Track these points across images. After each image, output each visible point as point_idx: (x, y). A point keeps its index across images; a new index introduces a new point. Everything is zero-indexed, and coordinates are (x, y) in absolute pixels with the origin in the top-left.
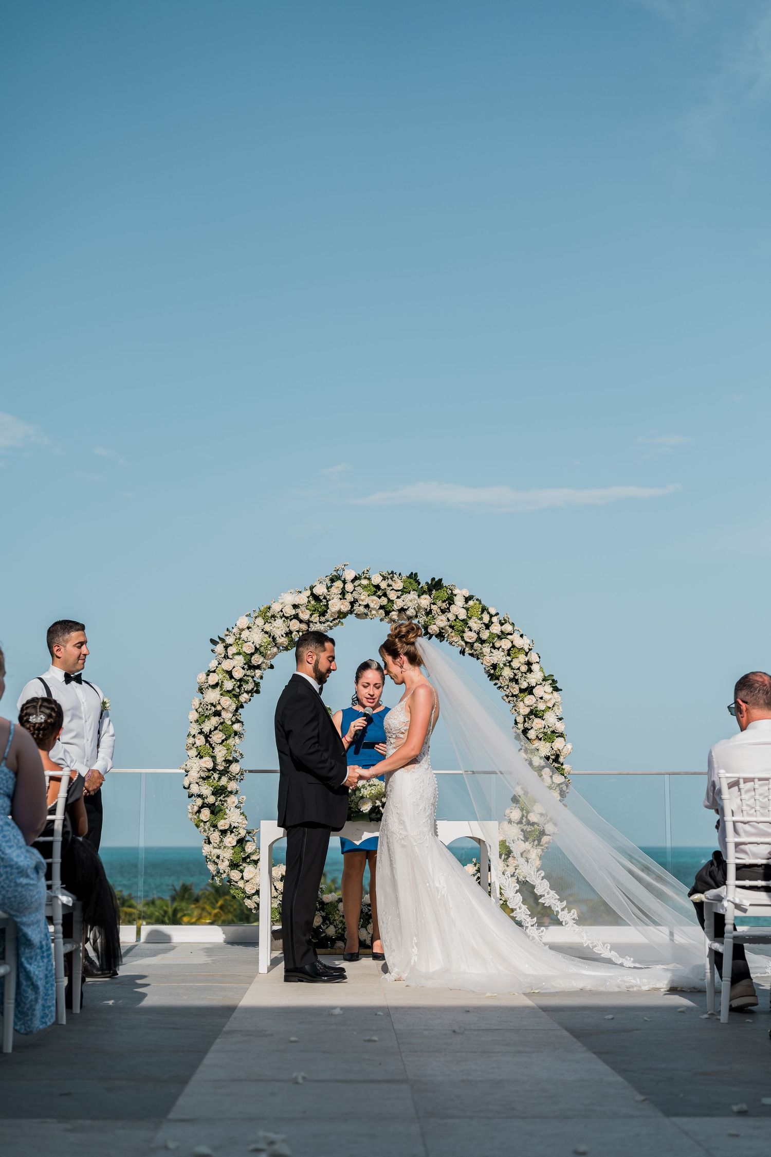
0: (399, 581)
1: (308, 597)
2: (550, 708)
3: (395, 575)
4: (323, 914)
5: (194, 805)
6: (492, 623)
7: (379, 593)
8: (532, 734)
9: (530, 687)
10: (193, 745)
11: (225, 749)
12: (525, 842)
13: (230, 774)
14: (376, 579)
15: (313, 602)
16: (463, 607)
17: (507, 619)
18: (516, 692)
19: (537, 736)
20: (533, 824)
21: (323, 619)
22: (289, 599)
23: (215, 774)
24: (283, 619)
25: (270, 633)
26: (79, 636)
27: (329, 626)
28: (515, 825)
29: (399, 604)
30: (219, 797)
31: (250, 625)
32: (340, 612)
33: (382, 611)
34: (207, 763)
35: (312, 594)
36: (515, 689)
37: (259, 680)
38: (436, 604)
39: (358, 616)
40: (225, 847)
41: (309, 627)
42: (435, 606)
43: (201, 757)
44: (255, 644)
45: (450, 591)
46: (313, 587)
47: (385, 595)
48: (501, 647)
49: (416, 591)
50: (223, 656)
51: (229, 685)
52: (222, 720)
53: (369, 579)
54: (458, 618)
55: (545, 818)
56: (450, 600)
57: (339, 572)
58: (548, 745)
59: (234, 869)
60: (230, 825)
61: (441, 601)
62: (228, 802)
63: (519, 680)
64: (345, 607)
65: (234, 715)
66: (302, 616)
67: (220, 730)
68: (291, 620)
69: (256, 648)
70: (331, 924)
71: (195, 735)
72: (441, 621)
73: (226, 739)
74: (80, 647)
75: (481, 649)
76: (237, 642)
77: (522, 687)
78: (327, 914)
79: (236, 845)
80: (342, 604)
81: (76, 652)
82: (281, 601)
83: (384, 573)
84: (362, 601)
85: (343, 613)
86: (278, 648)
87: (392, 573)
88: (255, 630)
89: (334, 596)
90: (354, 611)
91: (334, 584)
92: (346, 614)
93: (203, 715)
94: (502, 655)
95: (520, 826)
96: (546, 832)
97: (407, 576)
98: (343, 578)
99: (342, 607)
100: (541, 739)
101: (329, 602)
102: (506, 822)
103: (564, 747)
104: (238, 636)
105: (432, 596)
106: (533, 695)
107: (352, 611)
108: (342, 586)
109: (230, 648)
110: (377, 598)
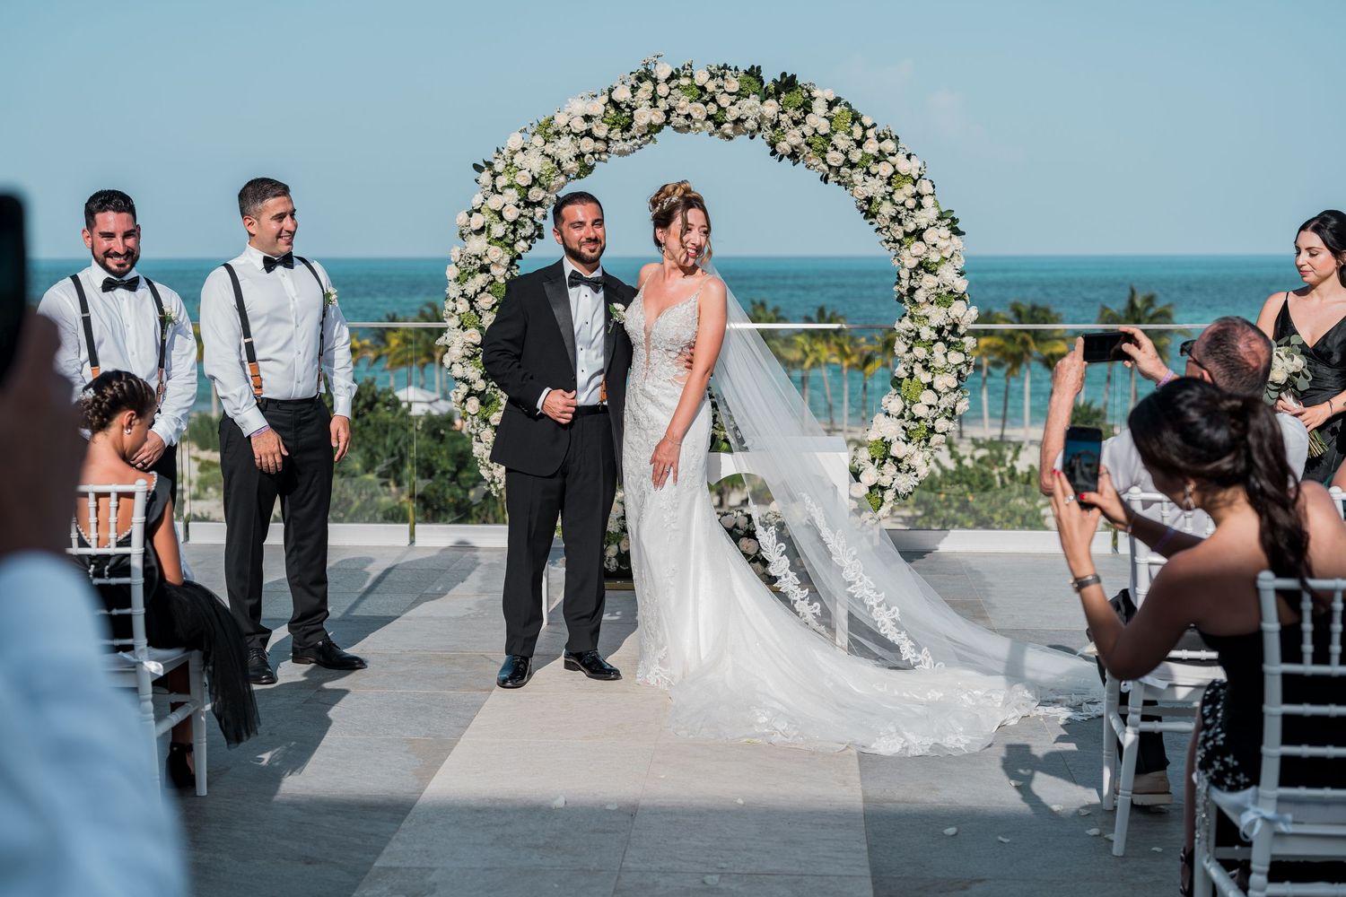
0: (734, 80)
1: (605, 105)
2: (947, 259)
3: (727, 71)
5: (457, 393)
6: (867, 138)
7: (706, 97)
8: (920, 296)
9: (919, 231)
10: (454, 311)
12: (906, 443)
14: (701, 77)
15: (612, 112)
16: (825, 117)
17: (888, 133)
18: (900, 236)
19: (927, 299)
20: (918, 420)
21: (627, 135)
22: (579, 107)
24: (571, 136)
25: (553, 157)
27: (635, 144)
28: (895, 419)
29: (733, 113)
31: (525, 146)
32: (650, 125)
33: (710, 123)
34: (473, 336)
35: (611, 100)
36: (897, 232)
37: (541, 222)
38: (786, 113)
39: (676, 129)
41: (608, 147)
42: (785, 115)
43: (465, 329)
44: (532, 173)
45: (807, 94)
46: (612, 90)
47: (713, 100)
48: (878, 173)
49: (758, 94)
50: (490, 188)
51: (498, 230)
52: (491, 278)
53: (692, 76)
54: (817, 133)
56: (806, 107)
57: (648, 67)
58: (943, 310)
61: (792, 108)
63: (903, 221)
64: (658, 117)
65: (508, 270)
66: (596, 132)
67: (489, 292)
68: (582, 138)
69: (533, 176)
71: (454, 299)
72: (793, 138)
75: (850, 176)
76: (508, 170)
77: (908, 230)
80: (654, 113)
82: (567, 110)
83: (711, 69)
84: (682, 109)
85: (655, 126)
86: (567, 176)
87: (725, 67)
88: (533, 153)
89: (642, 102)
90: (671, 122)
91: (641, 85)
92: (659, 128)
93: (465, 271)
94: (879, 184)
95: (901, 421)
96: (937, 429)
97: (746, 72)
98: (654, 77)
99: (653, 118)
100: (932, 303)
101: (635, 112)
102: (881, 416)
103: (965, 314)
104: (509, 161)
105: (781, 101)
106: (923, 240)
107: (668, 122)
108: (652, 88)
109: (498, 178)
110: (701, 106)
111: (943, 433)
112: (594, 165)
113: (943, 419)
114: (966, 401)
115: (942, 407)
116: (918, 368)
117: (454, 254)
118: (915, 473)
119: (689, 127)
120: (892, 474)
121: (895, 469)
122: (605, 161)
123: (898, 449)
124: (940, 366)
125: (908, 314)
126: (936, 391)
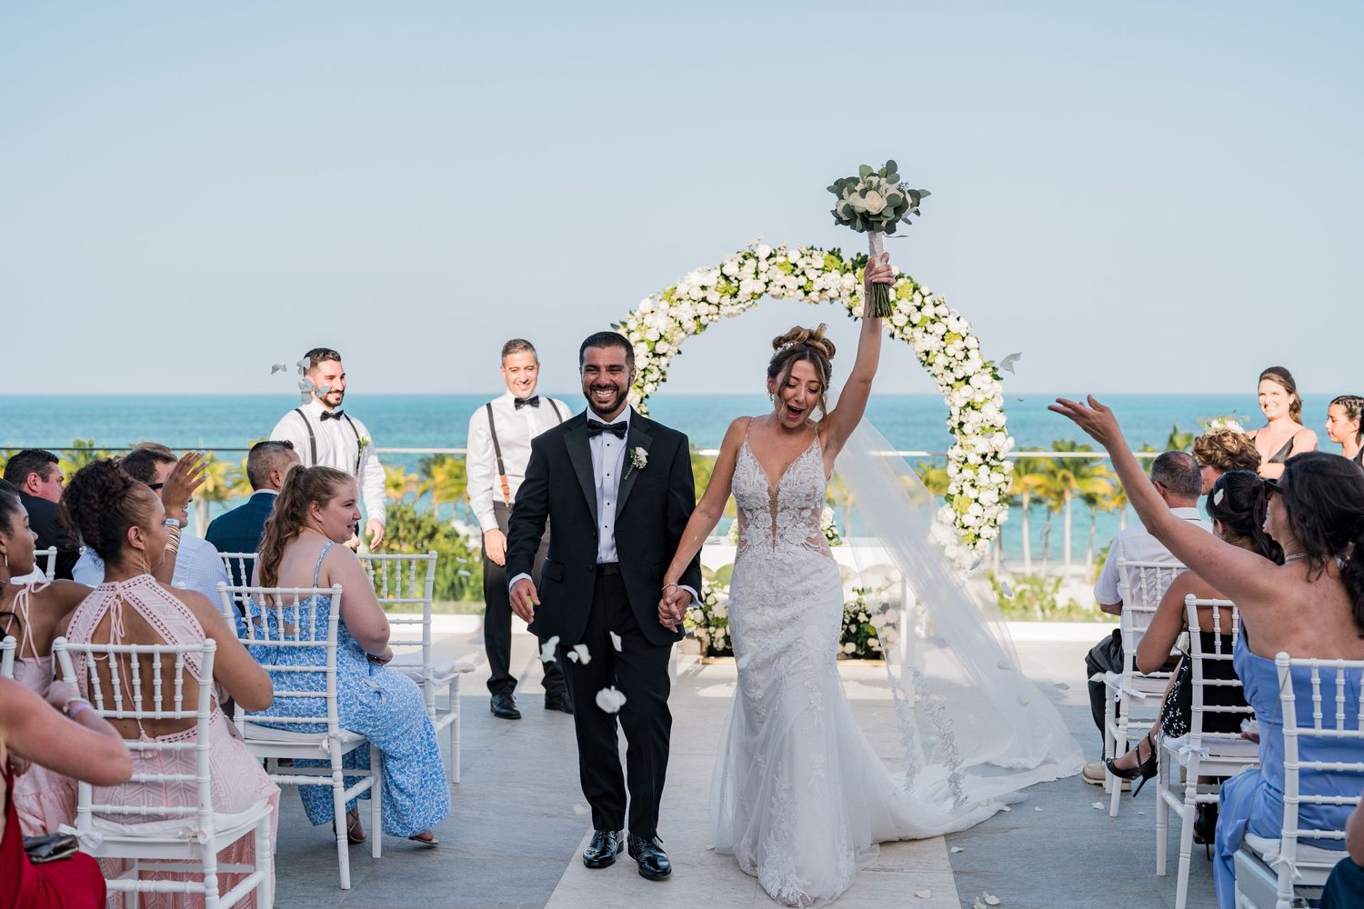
0: (820, 258)
1: (717, 278)
2: (989, 399)
3: (814, 251)
6: (925, 304)
7: (798, 272)
8: (966, 428)
9: (967, 377)
12: (958, 546)
14: (794, 257)
15: (723, 282)
17: (942, 300)
18: (952, 381)
19: (974, 431)
20: (967, 528)
21: (734, 301)
22: (696, 278)
24: (690, 302)
25: (676, 318)
27: (741, 308)
28: (948, 527)
29: (819, 284)
31: (654, 309)
32: (753, 293)
33: (801, 292)
35: (722, 274)
36: (949, 378)
39: (773, 296)
41: (719, 310)
44: (659, 331)
46: (723, 266)
47: (803, 273)
48: (934, 332)
49: (839, 269)
53: (786, 256)
57: (752, 248)
58: (986, 440)
64: (760, 288)
66: (710, 299)
68: (699, 303)
69: (660, 333)
75: (912, 334)
76: (640, 328)
77: (958, 377)
80: (756, 284)
82: (687, 282)
83: (801, 249)
85: (757, 294)
86: (686, 333)
87: (812, 248)
88: (660, 315)
89: (747, 276)
90: (769, 291)
91: (746, 262)
92: (760, 295)
94: (935, 340)
95: (953, 528)
96: (982, 535)
97: (830, 253)
98: (756, 255)
99: (756, 287)
100: (977, 435)
101: (741, 283)
102: (938, 525)
103: (1004, 443)
104: (641, 321)
105: (857, 275)
106: (970, 385)
107: (766, 292)
108: (755, 264)
109: (631, 334)
110: (795, 278)
111: (987, 539)
112: (707, 324)
113: (987, 526)
114: (1006, 513)
115: (986, 518)
116: (967, 487)
119: (783, 294)
122: (717, 321)
123: (951, 552)
124: (984, 485)
125: (959, 443)
126: (981, 505)
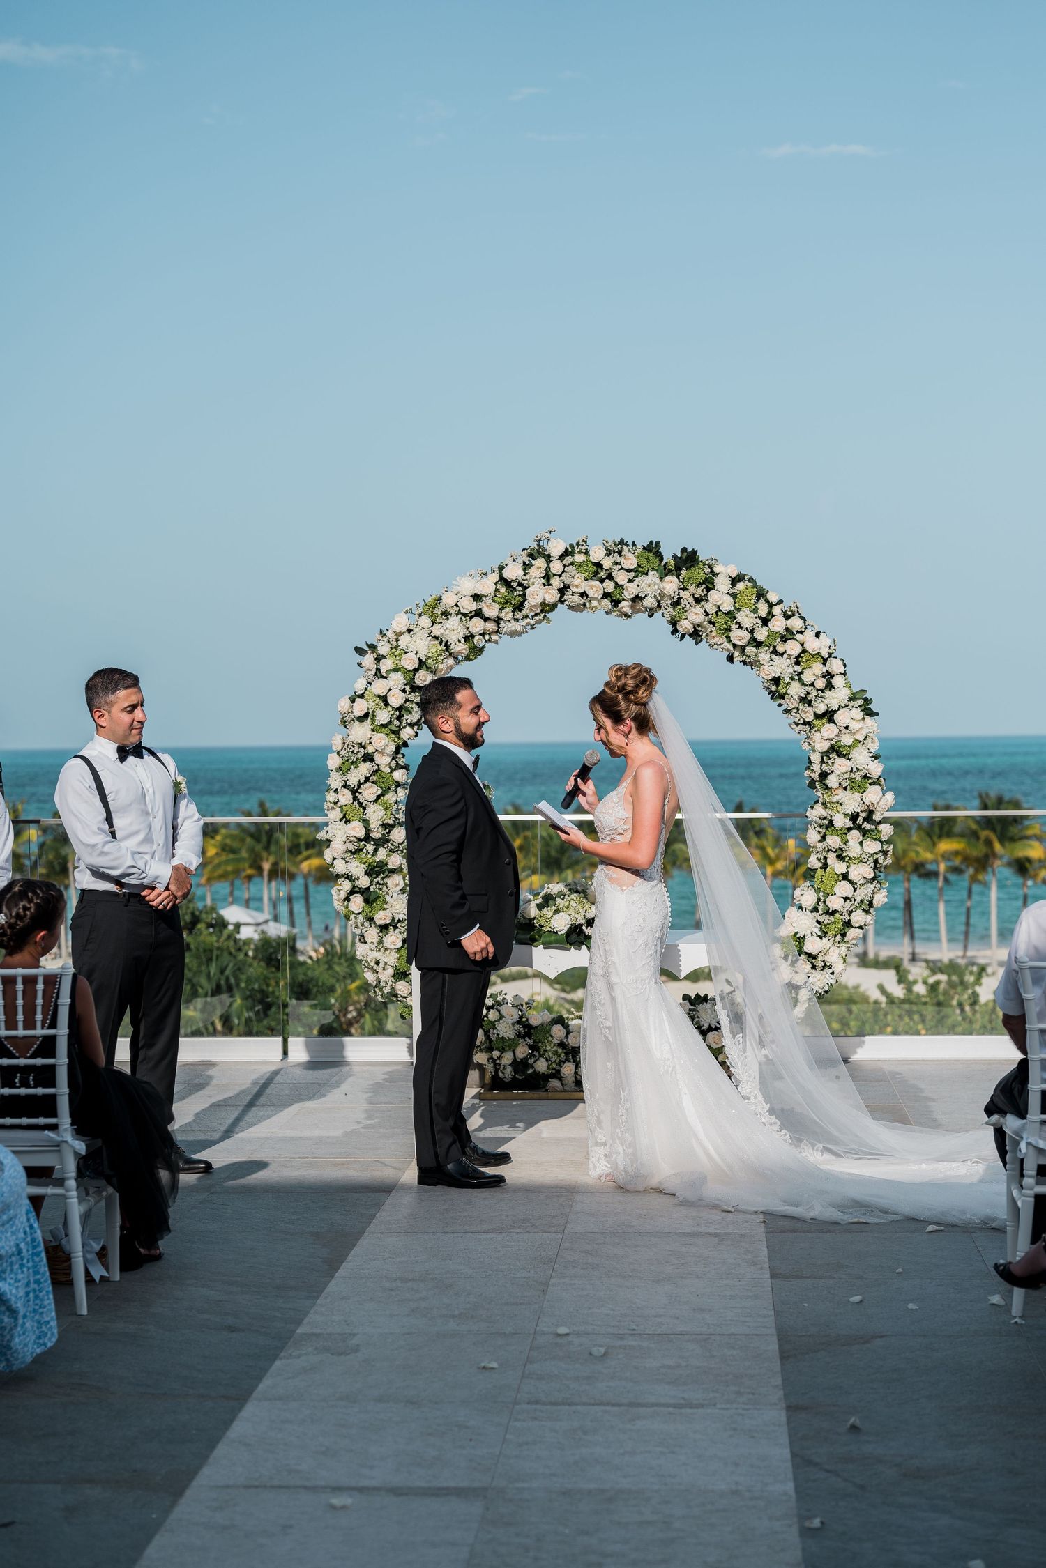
0: (631, 556)
1: (496, 583)
2: (860, 741)
3: (624, 547)
4: (530, 1042)
5: (339, 890)
6: (773, 616)
7: (602, 574)
8: (832, 781)
9: (830, 712)
10: (336, 803)
11: (382, 808)
12: (821, 938)
13: (392, 845)
14: (597, 554)
15: (503, 590)
16: (728, 594)
17: (796, 610)
18: (810, 718)
19: (840, 784)
20: (833, 913)
21: (519, 615)
22: (469, 586)
23: (368, 845)
24: (460, 616)
25: (441, 639)
26: (128, 696)
27: (528, 624)
28: (808, 913)
29: (631, 591)
30: (375, 878)
31: (412, 627)
32: (544, 604)
33: (606, 602)
34: (357, 829)
35: (502, 579)
36: (807, 714)
38: (687, 589)
39: (571, 607)
40: (386, 949)
41: (499, 627)
42: (686, 592)
43: (347, 822)
44: (418, 656)
45: (709, 570)
46: (503, 568)
47: (610, 577)
48: (785, 652)
49: (657, 570)
50: (373, 672)
51: (383, 716)
52: (376, 768)
53: (587, 553)
54: (720, 610)
55: (853, 902)
56: (709, 584)
57: (540, 543)
58: (857, 795)
59: (401, 980)
60: (393, 919)
61: (694, 585)
62: (389, 885)
63: (813, 702)
64: (551, 596)
65: (393, 759)
66: (488, 612)
67: (373, 782)
68: (471, 618)
69: (420, 659)
70: (541, 1056)
71: (336, 790)
72: (695, 615)
73: (382, 795)
74: (131, 712)
75: (756, 655)
76: (393, 653)
77: (819, 712)
78: (534, 1042)
79: (402, 947)
80: (547, 592)
81: (126, 718)
82: (456, 589)
83: (607, 545)
84: (577, 587)
85: (548, 605)
86: (456, 658)
87: (622, 542)
88: (419, 635)
89: (535, 580)
90: (565, 601)
91: (533, 562)
92: (553, 607)
93: (348, 760)
94: (787, 664)
95: (815, 914)
96: (853, 923)
97: (644, 548)
98: (547, 553)
99: (547, 597)
100: (845, 789)
101: (527, 591)
102: (794, 909)
103: (881, 800)
104: (394, 643)
105: (681, 578)
106: (834, 722)
107: (561, 601)
108: (546, 565)
109: (383, 661)
110: (598, 583)
111: (860, 927)
112: (484, 647)
113: (859, 912)
114: (884, 892)
115: (858, 899)
116: (832, 858)
117: (335, 742)
118: (831, 971)
119: (584, 605)
120: (807, 971)
121: (809, 966)
122: (496, 642)
123: (812, 945)
124: (855, 856)
125: (821, 800)
126: (851, 882)
